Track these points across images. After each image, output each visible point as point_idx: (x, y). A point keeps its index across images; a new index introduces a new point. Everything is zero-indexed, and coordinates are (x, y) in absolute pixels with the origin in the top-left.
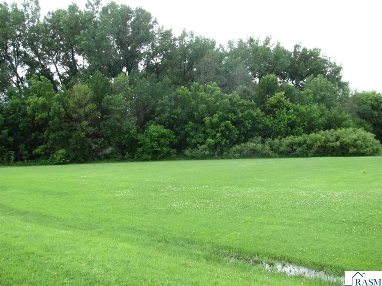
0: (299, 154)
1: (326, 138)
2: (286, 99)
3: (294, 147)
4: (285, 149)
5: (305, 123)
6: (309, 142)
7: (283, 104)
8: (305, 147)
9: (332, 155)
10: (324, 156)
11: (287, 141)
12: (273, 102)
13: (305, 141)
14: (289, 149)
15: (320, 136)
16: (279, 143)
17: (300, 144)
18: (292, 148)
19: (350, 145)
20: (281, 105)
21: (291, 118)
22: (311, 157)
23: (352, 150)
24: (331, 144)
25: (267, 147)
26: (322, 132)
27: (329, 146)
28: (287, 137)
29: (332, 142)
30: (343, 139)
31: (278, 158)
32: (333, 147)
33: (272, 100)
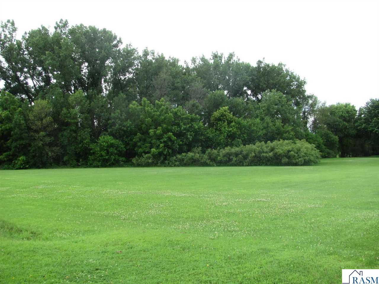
0: (235, 163)
1: (261, 148)
2: (230, 113)
3: (231, 157)
4: (222, 159)
5: (245, 136)
6: (245, 153)
7: (226, 117)
8: (241, 157)
9: (266, 165)
10: (259, 165)
11: (224, 152)
12: (217, 115)
13: (242, 151)
14: (225, 159)
15: (256, 147)
16: (217, 153)
17: (237, 155)
18: (229, 158)
19: (283, 155)
20: (224, 118)
21: (231, 131)
22: (246, 166)
23: (285, 160)
24: (265, 154)
25: (206, 157)
26: (258, 144)
27: (263, 156)
28: (226, 148)
29: (266, 152)
30: (277, 150)
31: (215, 166)
32: (266, 157)
33: (216, 114)
